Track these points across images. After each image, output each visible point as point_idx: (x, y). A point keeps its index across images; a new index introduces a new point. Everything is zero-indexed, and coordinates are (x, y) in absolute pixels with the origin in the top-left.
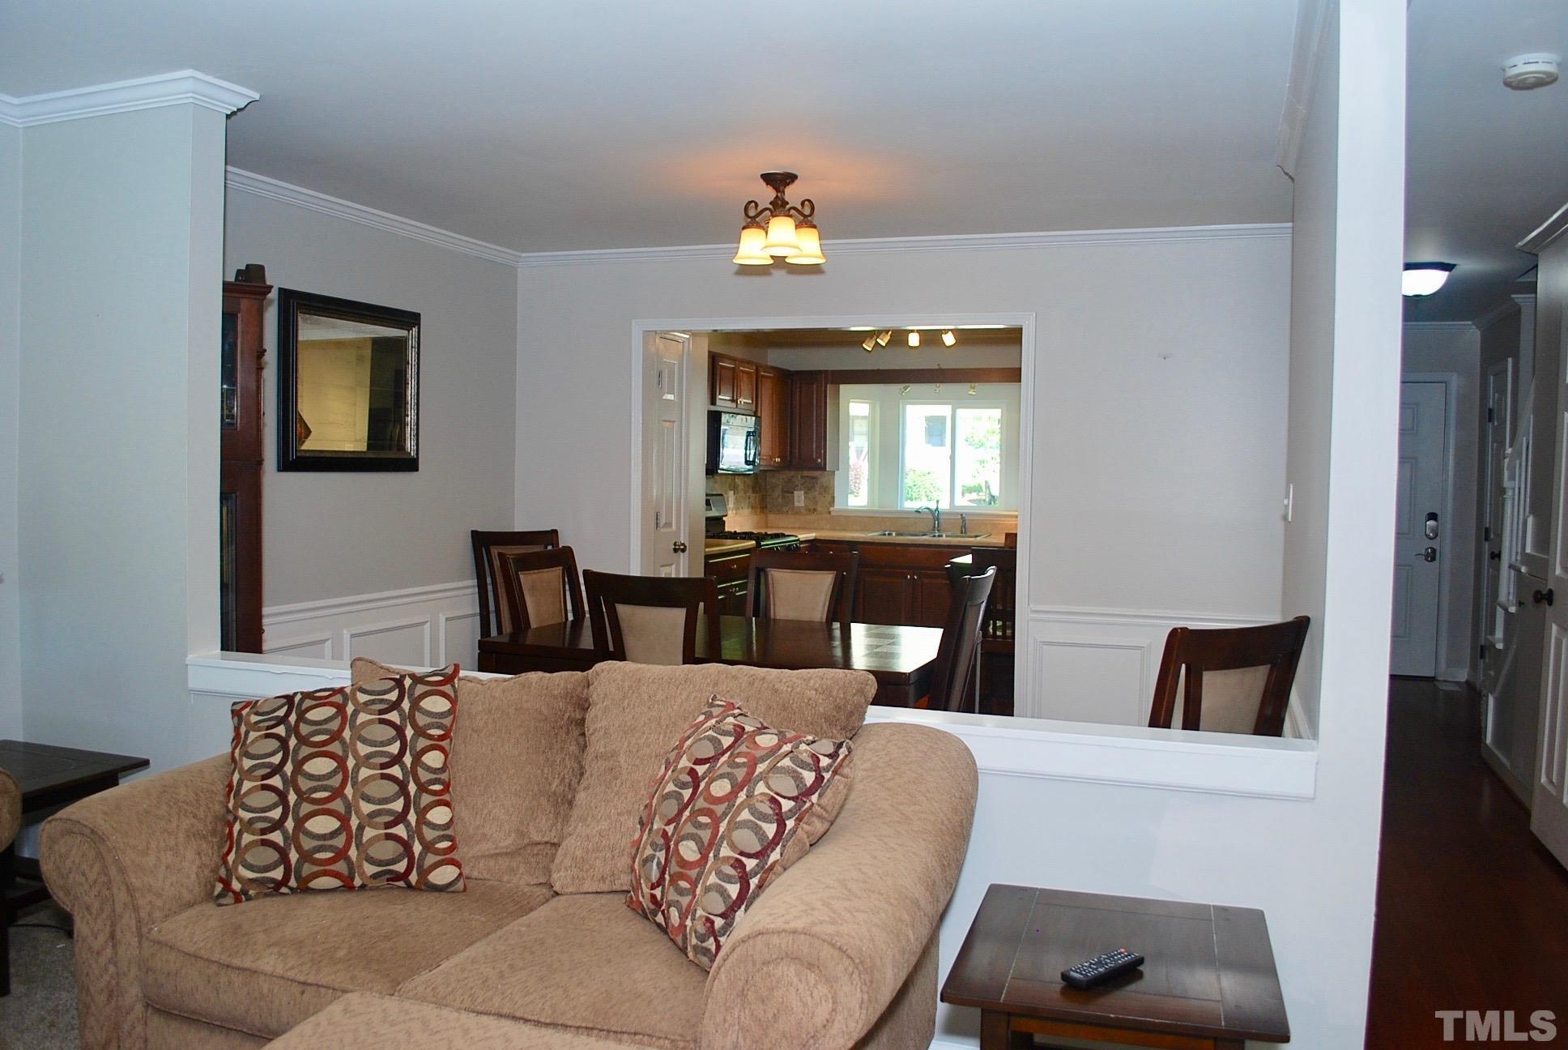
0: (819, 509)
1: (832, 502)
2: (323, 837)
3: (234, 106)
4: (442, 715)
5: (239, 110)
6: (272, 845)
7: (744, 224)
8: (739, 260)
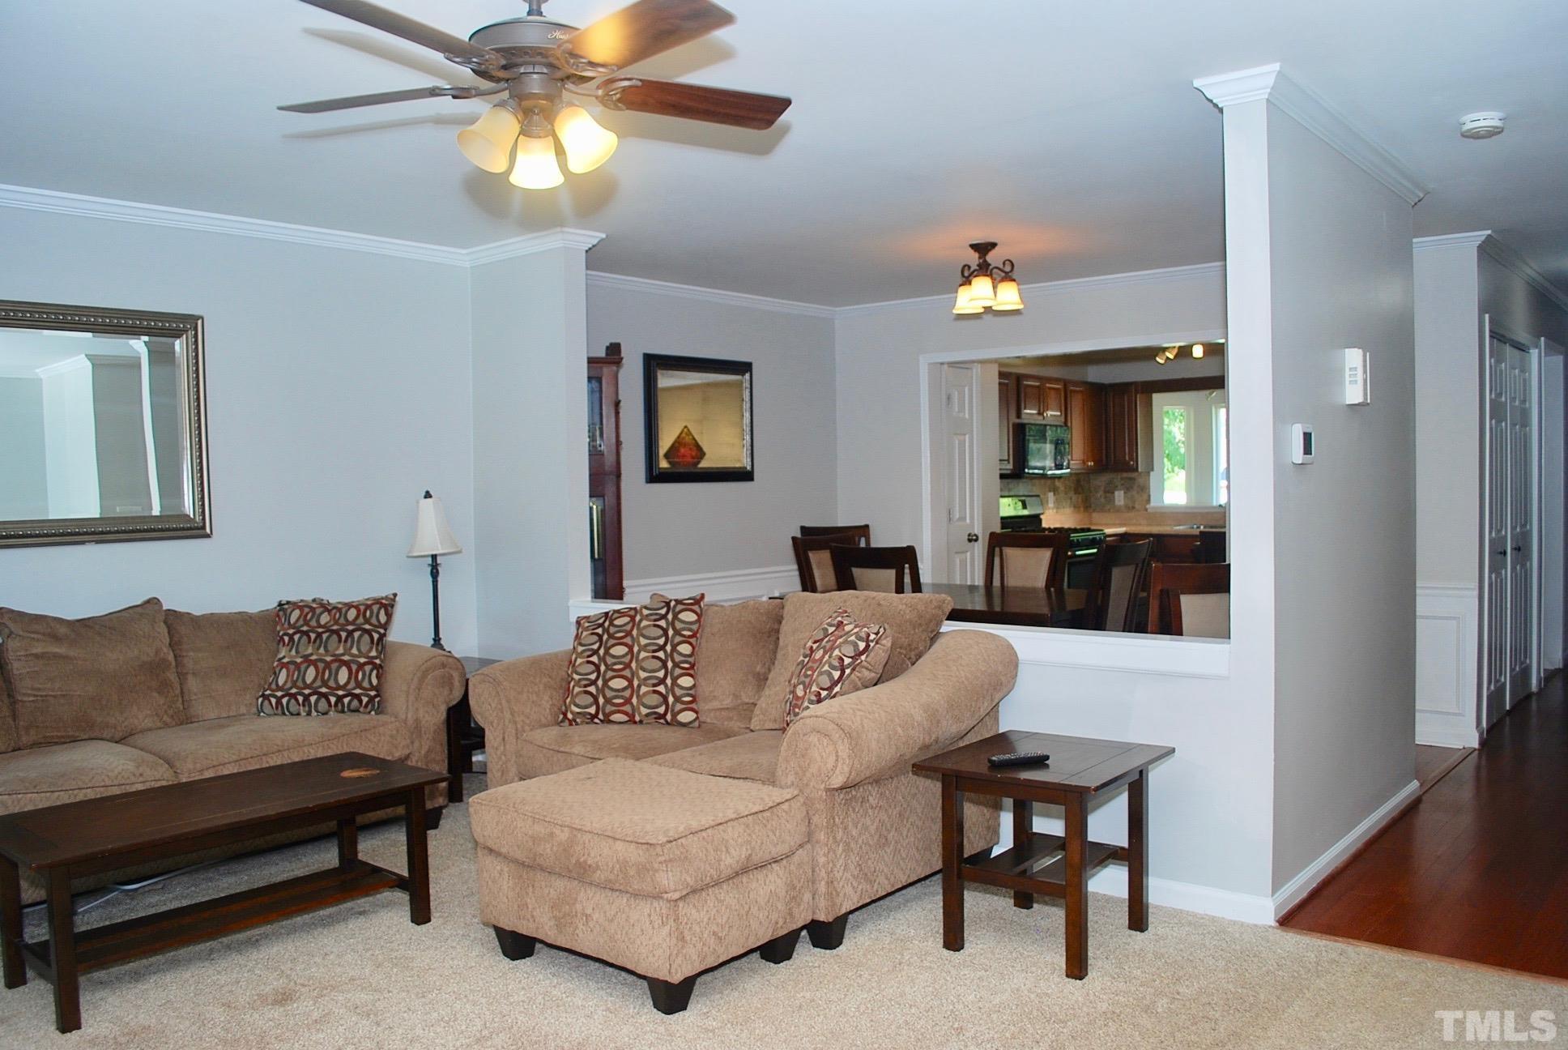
0: (1137, 506)
1: (1148, 501)
2: (618, 690)
3: (589, 243)
4: (691, 623)
5: (594, 246)
6: (590, 693)
7: (961, 283)
8: (955, 311)
